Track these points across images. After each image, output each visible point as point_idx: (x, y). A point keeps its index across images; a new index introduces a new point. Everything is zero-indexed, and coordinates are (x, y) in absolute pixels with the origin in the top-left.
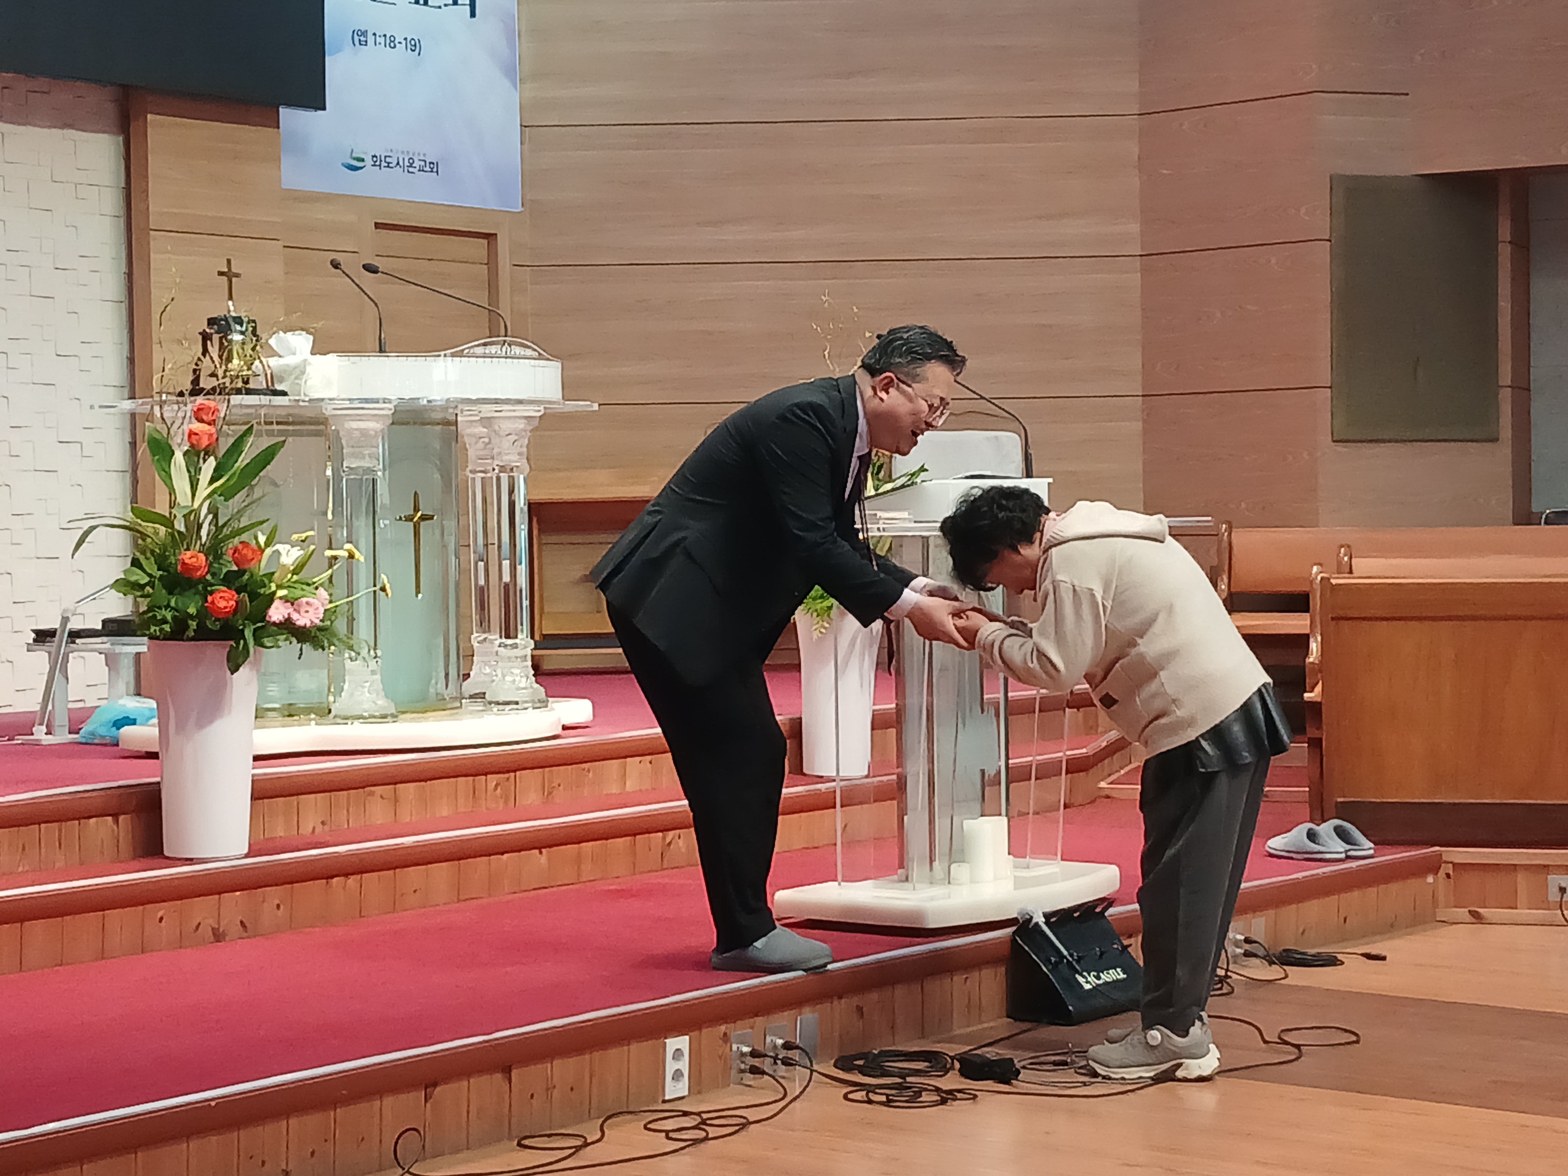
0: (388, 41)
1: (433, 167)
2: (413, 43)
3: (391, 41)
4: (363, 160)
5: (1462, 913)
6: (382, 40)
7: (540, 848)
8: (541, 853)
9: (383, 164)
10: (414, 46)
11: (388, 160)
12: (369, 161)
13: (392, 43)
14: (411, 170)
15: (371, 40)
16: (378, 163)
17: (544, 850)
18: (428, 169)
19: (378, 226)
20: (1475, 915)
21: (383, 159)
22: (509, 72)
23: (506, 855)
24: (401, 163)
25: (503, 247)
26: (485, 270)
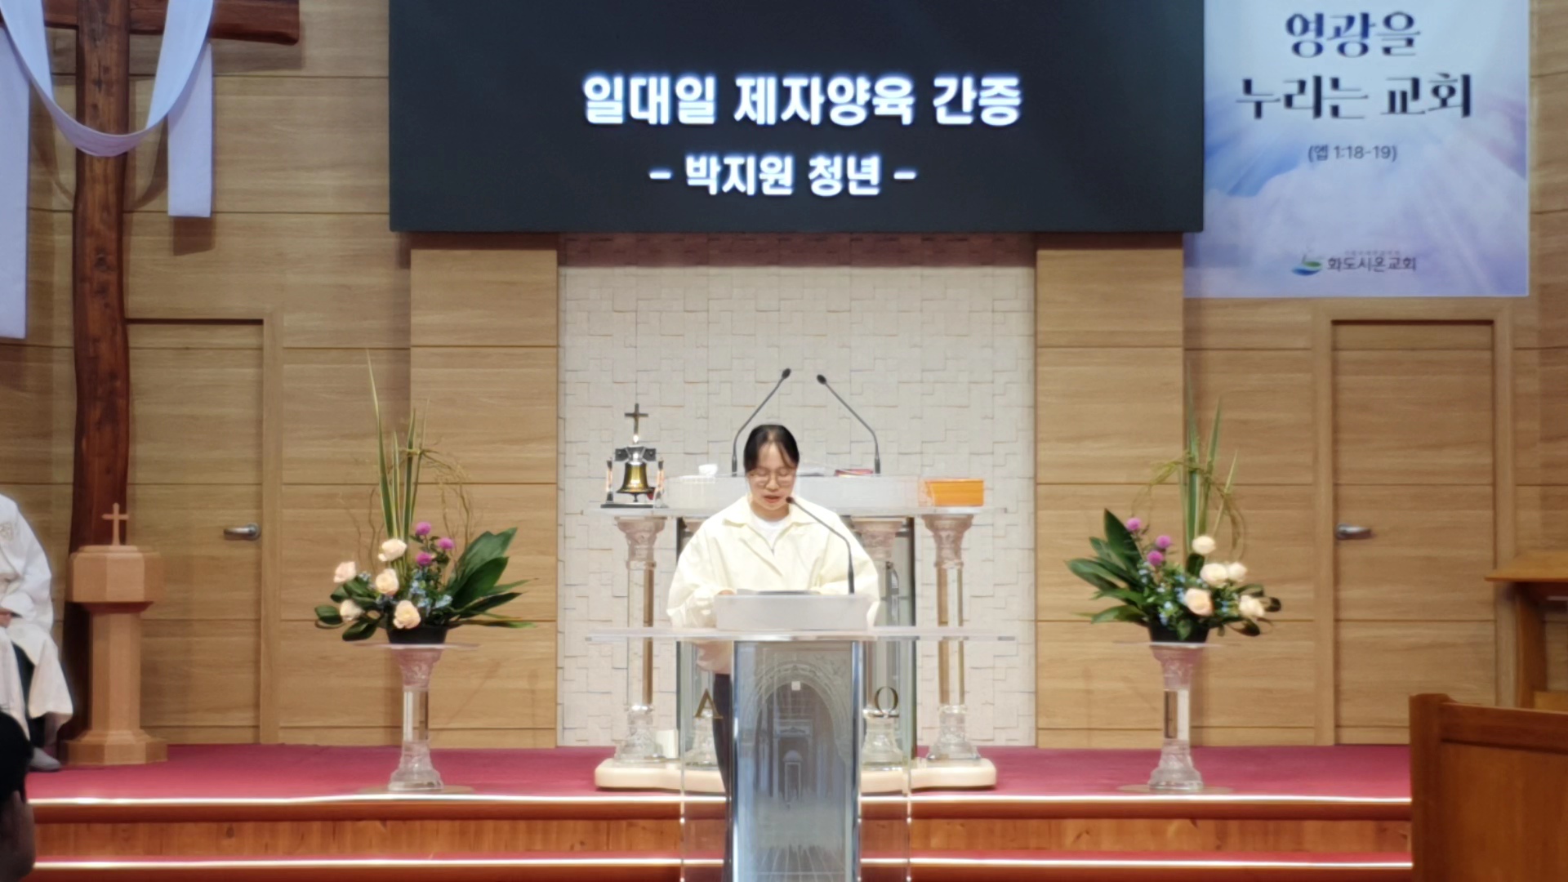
0: (1353, 152)
1: (1409, 262)
2: (1386, 150)
3: (1357, 153)
4: (1316, 264)
6: (1347, 152)
9: (1343, 266)
10: (1389, 152)
11: (1349, 262)
12: (1325, 264)
13: (1359, 152)
14: (1379, 268)
15: (1332, 153)
16: (1337, 265)
18: (1402, 264)
19: (1337, 323)
21: (1342, 261)
22: (1517, 162)
24: (1366, 261)
25: (1503, 329)
26: (1487, 355)
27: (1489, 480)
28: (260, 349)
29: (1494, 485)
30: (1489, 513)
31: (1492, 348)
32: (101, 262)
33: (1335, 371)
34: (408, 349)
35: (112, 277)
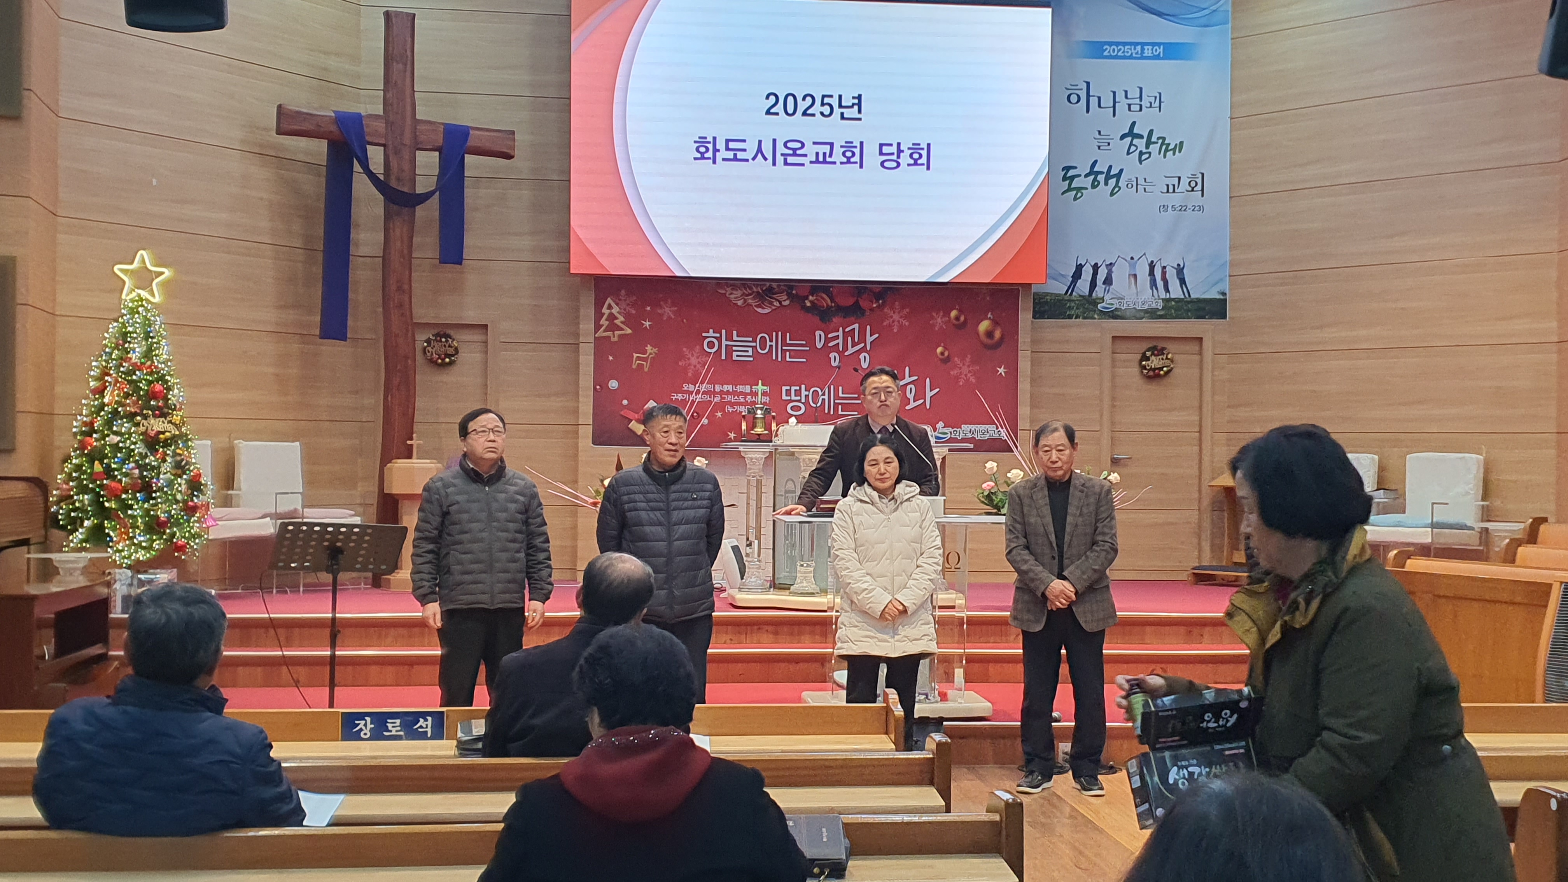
19: (1114, 338)
25: (1207, 344)
26: (1197, 357)
27: (1197, 429)
28: (487, 342)
29: (1200, 432)
30: (1196, 448)
31: (1200, 353)
32: (400, 289)
33: (1114, 366)
34: (578, 344)
35: (406, 298)
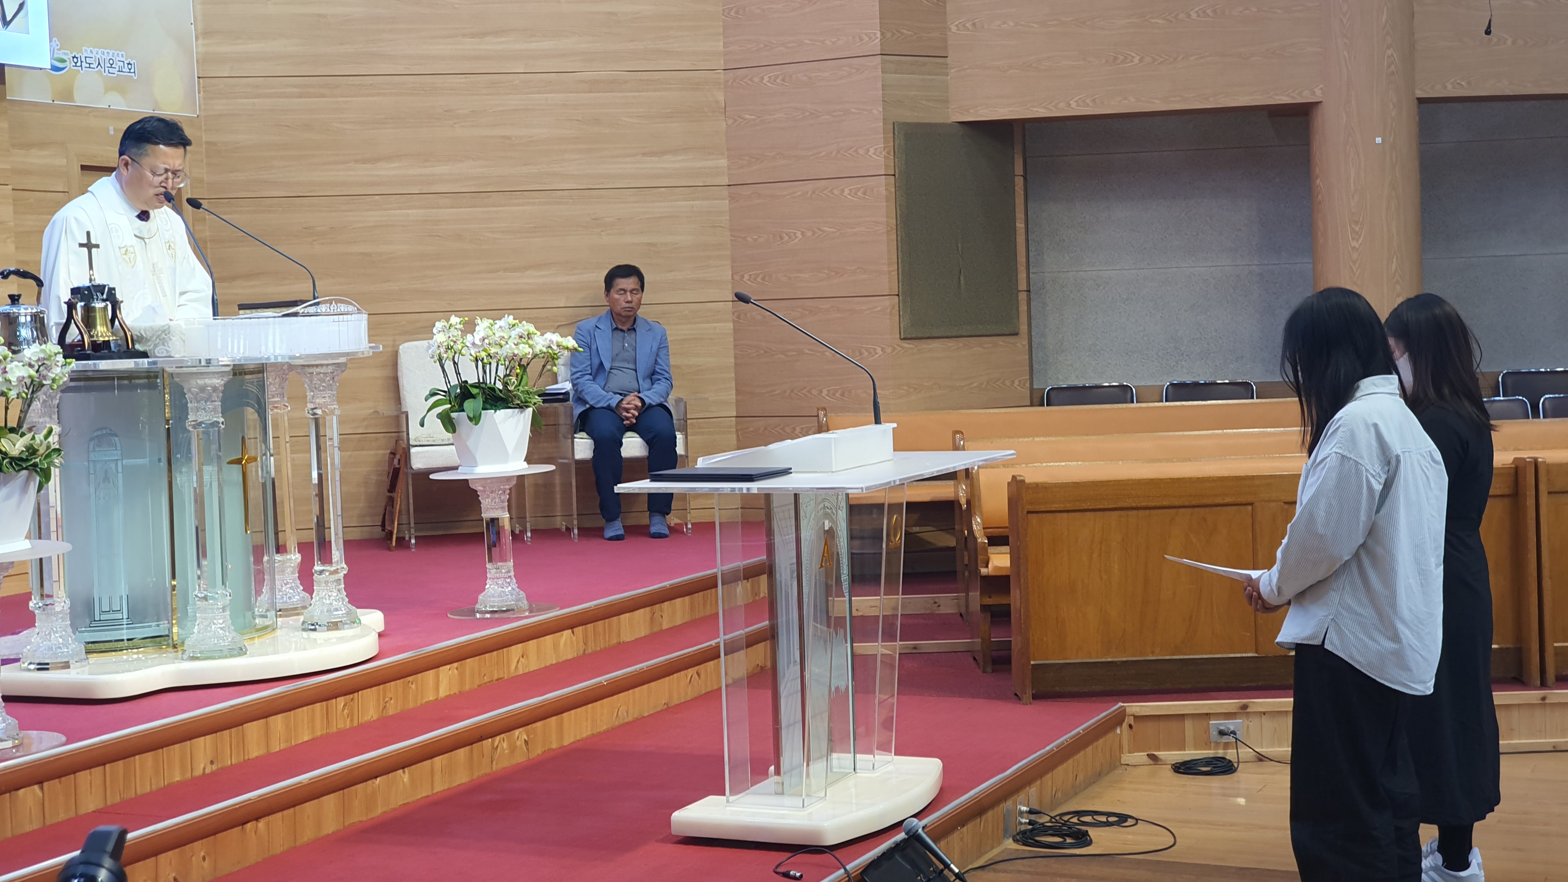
5: (1140, 757)
7: (403, 768)
8: (404, 772)
17: (406, 769)
19: (83, 168)
20: (1153, 758)
23: (378, 779)
